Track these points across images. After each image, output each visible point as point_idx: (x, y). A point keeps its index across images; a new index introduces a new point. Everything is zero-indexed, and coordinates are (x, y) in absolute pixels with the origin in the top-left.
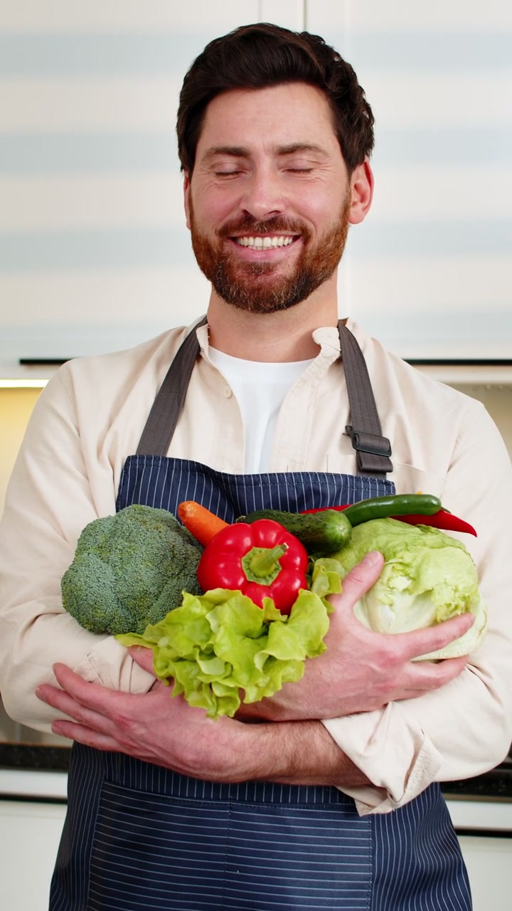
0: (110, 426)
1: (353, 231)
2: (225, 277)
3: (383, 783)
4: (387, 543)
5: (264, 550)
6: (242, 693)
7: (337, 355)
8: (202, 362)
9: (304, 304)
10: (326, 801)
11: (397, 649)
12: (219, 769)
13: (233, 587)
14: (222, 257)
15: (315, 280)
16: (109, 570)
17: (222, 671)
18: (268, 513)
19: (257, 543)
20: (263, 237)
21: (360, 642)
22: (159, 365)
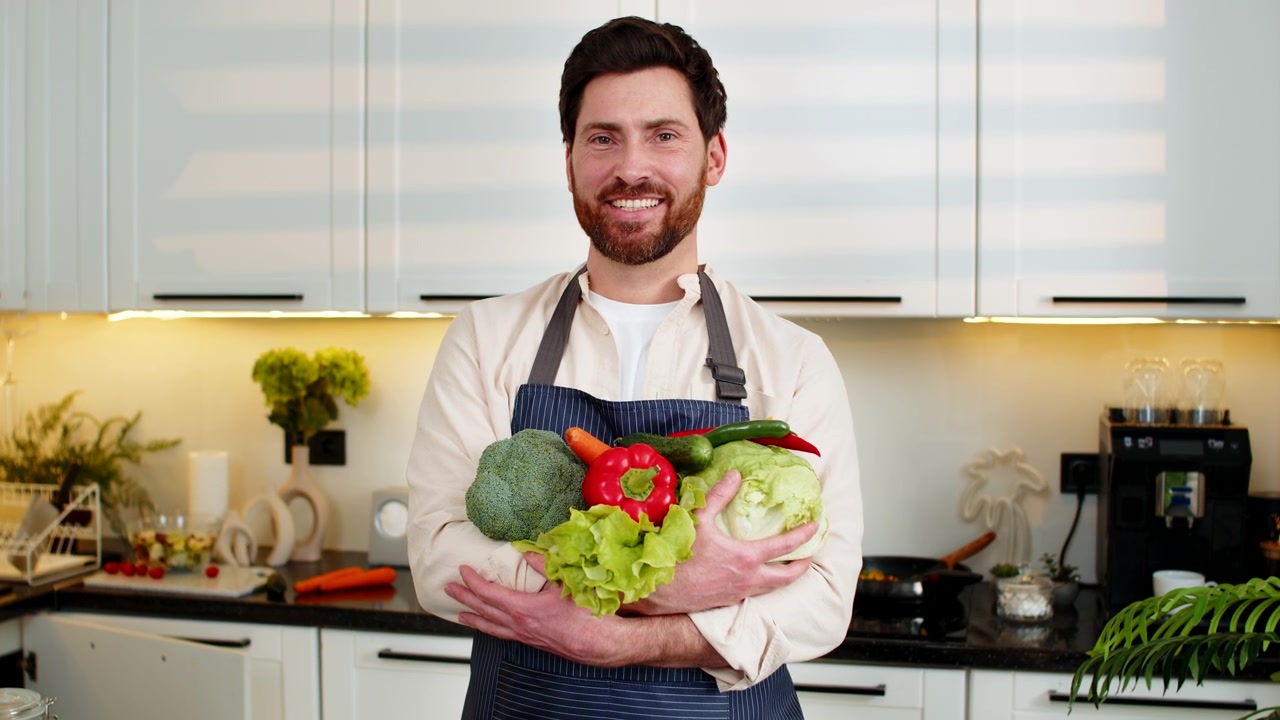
0: (505, 358)
1: (709, 191)
2: (602, 235)
3: (740, 667)
4: (744, 463)
5: (639, 470)
6: (621, 595)
7: (699, 297)
8: (583, 304)
9: (669, 257)
10: (691, 680)
11: (752, 553)
12: (602, 656)
13: (613, 503)
14: (599, 217)
15: (678, 236)
16: (507, 487)
17: (604, 577)
18: (642, 436)
19: (633, 464)
20: (633, 199)
21: (722, 549)
22: (546, 307)
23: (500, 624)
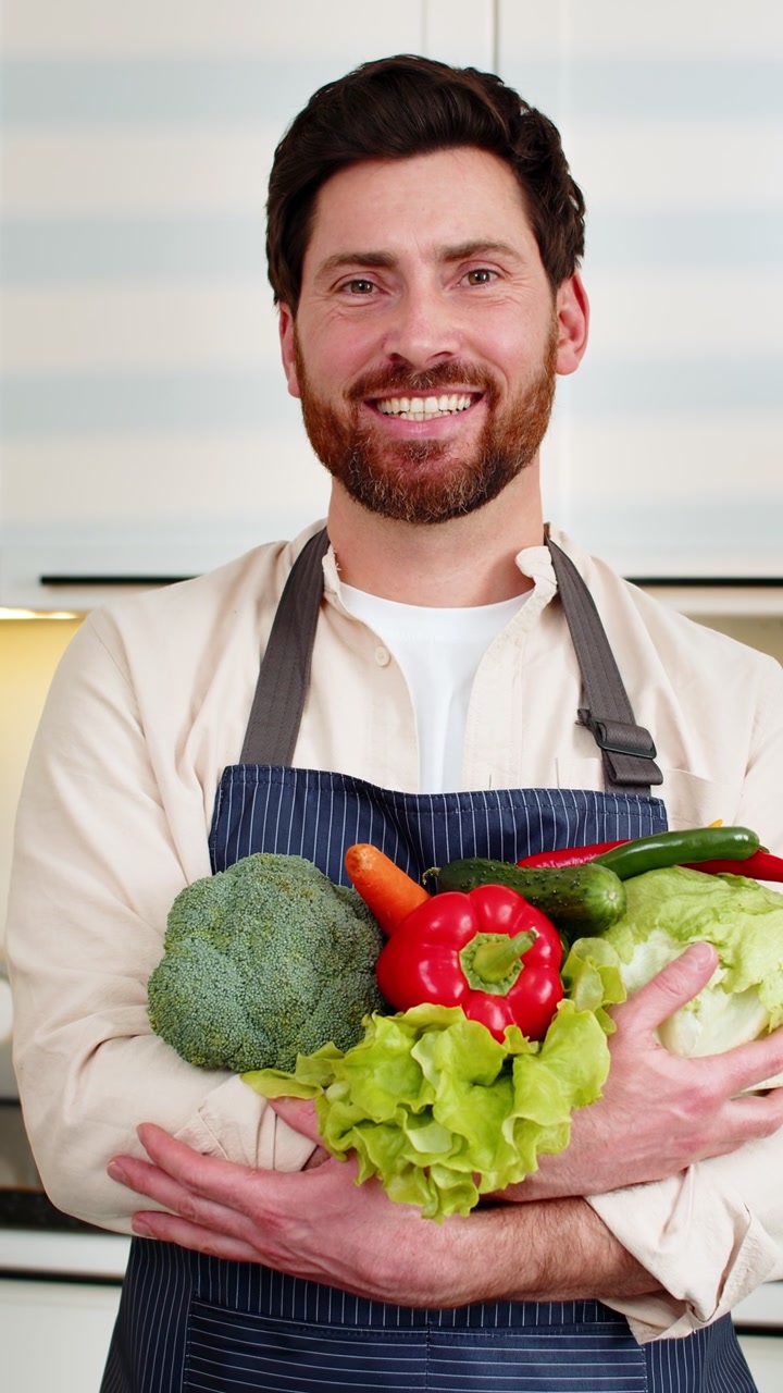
0: (193, 718)
2: (364, 469)
4: (683, 912)
5: (494, 937)
6: (477, 1178)
7: (554, 591)
8: (329, 608)
9: (492, 508)
10: (579, 1320)
11: (712, 1081)
12: (431, 1289)
13: (446, 1000)
14: (357, 436)
15: (511, 466)
16: (232, 968)
17: (446, 1147)
18: (481, 866)
19: (482, 925)
20: (423, 397)
21: (659, 1077)
23: (227, 1233)
